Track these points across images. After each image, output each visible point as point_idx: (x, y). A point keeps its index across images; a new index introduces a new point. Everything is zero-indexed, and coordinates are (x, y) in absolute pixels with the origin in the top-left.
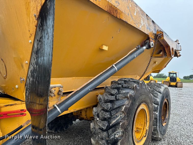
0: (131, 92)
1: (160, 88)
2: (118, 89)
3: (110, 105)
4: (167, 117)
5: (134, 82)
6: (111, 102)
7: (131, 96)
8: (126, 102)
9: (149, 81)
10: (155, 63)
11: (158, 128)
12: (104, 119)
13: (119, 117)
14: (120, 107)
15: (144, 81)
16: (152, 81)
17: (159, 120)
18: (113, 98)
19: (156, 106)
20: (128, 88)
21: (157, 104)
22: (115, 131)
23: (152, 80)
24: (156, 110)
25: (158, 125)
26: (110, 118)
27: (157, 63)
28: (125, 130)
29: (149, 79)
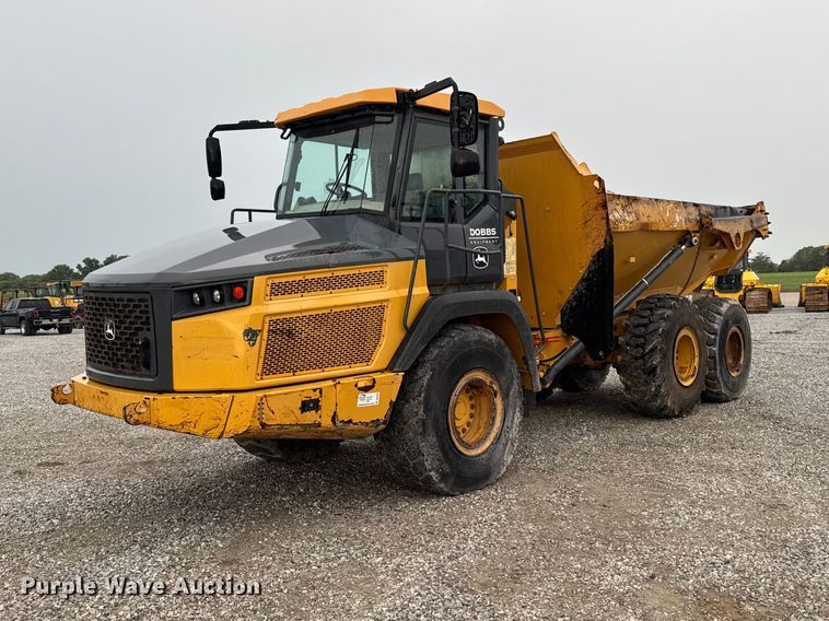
0: (669, 312)
1: (721, 305)
2: (651, 310)
3: (643, 330)
4: (742, 362)
5: (673, 299)
6: (644, 325)
7: (668, 316)
8: (664, 324)
9: (741, 293)
10: (712, 257)
11: (718, 375)
12: (638, 346)
13: (655, 341)
14: (656, 330)
15: (716, 293)
16: (753, 293)
17: (721, 360)
18: (646, 321)
19: (713, 337)
20: (664, 307)
21: (716, 334)
22: (652, 356)
23: (750, 290)
24: (712, 344)
25: (718, 368)
26: (644, 344)
27: (715, 257)
28: (664, 356)
29: (741, 285)
